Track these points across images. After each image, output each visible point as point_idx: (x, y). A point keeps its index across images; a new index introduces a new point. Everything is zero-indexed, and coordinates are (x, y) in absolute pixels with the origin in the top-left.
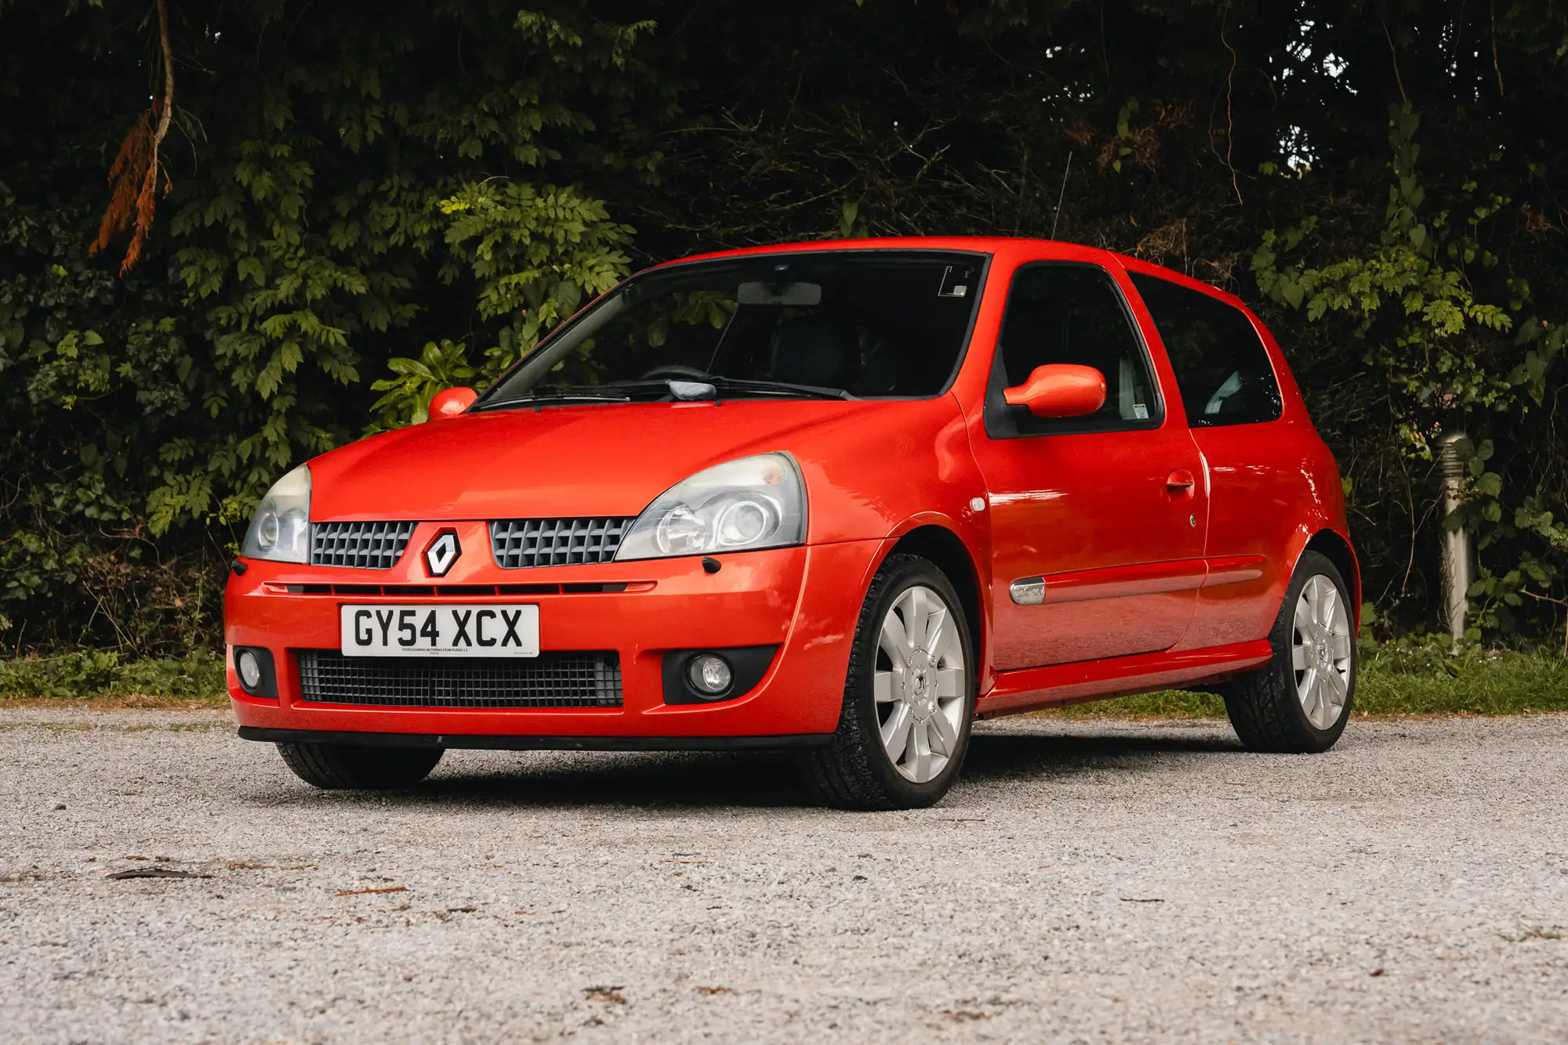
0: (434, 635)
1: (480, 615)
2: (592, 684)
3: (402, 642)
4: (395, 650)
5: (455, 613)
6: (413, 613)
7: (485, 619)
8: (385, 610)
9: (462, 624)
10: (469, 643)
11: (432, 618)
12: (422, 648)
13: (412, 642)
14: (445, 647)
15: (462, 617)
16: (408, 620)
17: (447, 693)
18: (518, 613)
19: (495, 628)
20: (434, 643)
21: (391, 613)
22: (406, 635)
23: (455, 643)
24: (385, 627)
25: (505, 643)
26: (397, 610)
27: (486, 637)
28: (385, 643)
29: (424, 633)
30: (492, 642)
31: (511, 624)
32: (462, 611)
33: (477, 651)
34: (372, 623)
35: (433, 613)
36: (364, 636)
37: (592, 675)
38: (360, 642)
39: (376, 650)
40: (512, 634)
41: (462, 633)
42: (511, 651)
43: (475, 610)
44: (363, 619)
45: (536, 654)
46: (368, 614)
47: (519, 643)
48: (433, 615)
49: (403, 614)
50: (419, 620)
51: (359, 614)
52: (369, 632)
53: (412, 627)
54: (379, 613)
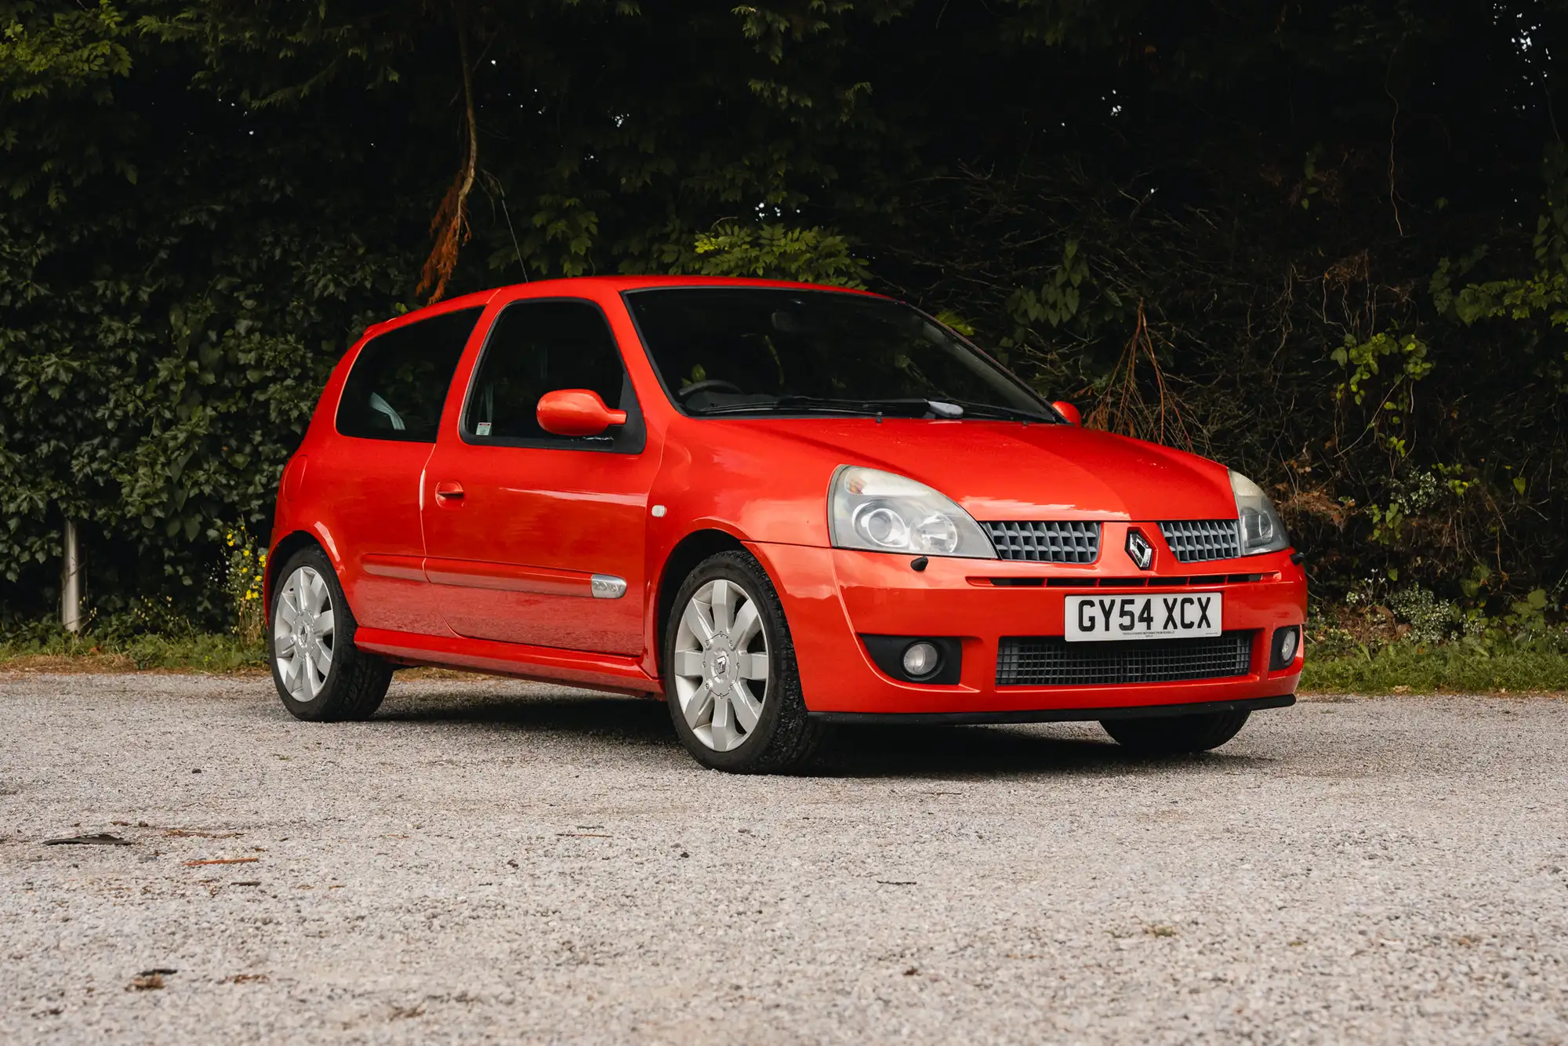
0: (1148, 620)
1: (1184, 601)
2: (1235, 657)
3: (1123, 627)
4: (1116, 634)
5: (1165, 601)
6: (1132, 602)
7: (1187, 605)
8: (1107, 600)
9: (1170, 610)
10: (1175, 627)
11: (1148, 606)
12: (1140, 632)
13: (1132, 626)
14: (1158, 631)
15: (1170, 603)
16: (1127, 608)
17: (1137, 670)
18: (1209, 600)
19: (1193, 613)
20: (1149, 627)
21: (1113, 602)
22: (1126, 621)
23: (1165, 627)
24: (1107, 614)
25: (1199, 626)
26: (1118, 599)
27: (1187, 621)
28: (1107, 628)
29: (1141, 619)
30: (1191, 625)
31: (1204, 609)
32: (1170, 598)
33: (1181, 633)
34: (1096, 612)
35: (1149, 601)
36: (1086, 623)
37: (1235, 649)
38: (1083, 628)
39: (1099, 635)
40: (1204, 617)
41: (1170, 618)
42: (1203, 632)
43: (1180, 597)
44: (1086, 608)
45: (1219, 634)
46: (1092, 604)
47: (1209, 625)
48: (1148, 602)
49: (1124, 602)
50: (1137, 608)
51: (1083, 604)
52: (1092, 619)
53: (1132, 614)
54: (1102, 603)
